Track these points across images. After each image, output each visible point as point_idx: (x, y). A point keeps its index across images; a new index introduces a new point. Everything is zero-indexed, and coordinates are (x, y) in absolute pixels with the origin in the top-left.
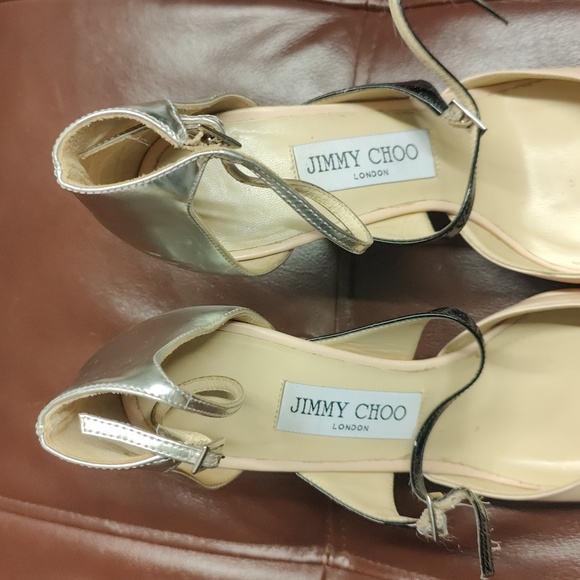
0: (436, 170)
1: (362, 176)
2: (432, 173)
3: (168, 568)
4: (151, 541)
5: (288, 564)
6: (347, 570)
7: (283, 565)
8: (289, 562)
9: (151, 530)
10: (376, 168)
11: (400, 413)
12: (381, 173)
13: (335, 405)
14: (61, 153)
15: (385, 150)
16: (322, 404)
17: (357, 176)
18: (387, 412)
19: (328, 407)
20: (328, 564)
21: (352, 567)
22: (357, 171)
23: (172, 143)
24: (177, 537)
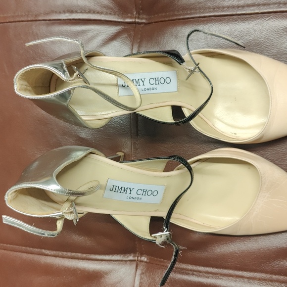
0: (178, 89)
1: (145, 90)
2: (175, 90)
3: (71, 268)
4: (63, 257)
5: (121, 262)
6: (146, 262)
7: (119, 262)
8: (122, 261)
9: (62, 253)
10: (152, 86)
11: (155, 193)
12: (153, 89)
13: (128, 189)
14: (17, 80)
15: (157, 79)
16: (123, 188)
17: (143, 90)
18: (150, 193)
19: (125, 190)
20: (138, 261)
21: (148, 261)
22: (143, 87)
23: (63, 79)
24: (73, 254)
